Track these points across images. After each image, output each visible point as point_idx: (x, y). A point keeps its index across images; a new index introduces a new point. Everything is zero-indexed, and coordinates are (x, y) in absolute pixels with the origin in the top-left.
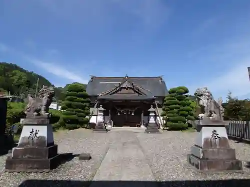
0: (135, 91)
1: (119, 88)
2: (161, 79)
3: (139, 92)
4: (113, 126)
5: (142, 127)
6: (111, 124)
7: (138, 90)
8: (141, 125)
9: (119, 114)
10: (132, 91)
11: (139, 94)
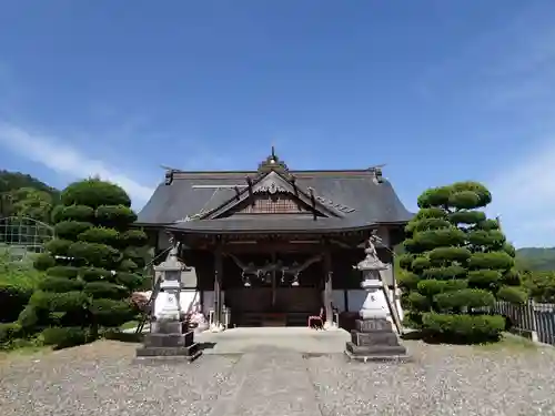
0: (301, 204)
1: (247, 195)
2: (379, 174)
3: (314, 209)
4: (230, 326)
5: (330, 327)
6: (221, 320)
7: (312, 199)
8: (325, 320)
9: (247, 284)
10: (291, 206)
11: (316, 214)
